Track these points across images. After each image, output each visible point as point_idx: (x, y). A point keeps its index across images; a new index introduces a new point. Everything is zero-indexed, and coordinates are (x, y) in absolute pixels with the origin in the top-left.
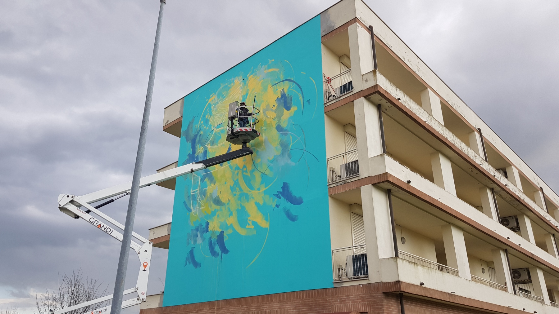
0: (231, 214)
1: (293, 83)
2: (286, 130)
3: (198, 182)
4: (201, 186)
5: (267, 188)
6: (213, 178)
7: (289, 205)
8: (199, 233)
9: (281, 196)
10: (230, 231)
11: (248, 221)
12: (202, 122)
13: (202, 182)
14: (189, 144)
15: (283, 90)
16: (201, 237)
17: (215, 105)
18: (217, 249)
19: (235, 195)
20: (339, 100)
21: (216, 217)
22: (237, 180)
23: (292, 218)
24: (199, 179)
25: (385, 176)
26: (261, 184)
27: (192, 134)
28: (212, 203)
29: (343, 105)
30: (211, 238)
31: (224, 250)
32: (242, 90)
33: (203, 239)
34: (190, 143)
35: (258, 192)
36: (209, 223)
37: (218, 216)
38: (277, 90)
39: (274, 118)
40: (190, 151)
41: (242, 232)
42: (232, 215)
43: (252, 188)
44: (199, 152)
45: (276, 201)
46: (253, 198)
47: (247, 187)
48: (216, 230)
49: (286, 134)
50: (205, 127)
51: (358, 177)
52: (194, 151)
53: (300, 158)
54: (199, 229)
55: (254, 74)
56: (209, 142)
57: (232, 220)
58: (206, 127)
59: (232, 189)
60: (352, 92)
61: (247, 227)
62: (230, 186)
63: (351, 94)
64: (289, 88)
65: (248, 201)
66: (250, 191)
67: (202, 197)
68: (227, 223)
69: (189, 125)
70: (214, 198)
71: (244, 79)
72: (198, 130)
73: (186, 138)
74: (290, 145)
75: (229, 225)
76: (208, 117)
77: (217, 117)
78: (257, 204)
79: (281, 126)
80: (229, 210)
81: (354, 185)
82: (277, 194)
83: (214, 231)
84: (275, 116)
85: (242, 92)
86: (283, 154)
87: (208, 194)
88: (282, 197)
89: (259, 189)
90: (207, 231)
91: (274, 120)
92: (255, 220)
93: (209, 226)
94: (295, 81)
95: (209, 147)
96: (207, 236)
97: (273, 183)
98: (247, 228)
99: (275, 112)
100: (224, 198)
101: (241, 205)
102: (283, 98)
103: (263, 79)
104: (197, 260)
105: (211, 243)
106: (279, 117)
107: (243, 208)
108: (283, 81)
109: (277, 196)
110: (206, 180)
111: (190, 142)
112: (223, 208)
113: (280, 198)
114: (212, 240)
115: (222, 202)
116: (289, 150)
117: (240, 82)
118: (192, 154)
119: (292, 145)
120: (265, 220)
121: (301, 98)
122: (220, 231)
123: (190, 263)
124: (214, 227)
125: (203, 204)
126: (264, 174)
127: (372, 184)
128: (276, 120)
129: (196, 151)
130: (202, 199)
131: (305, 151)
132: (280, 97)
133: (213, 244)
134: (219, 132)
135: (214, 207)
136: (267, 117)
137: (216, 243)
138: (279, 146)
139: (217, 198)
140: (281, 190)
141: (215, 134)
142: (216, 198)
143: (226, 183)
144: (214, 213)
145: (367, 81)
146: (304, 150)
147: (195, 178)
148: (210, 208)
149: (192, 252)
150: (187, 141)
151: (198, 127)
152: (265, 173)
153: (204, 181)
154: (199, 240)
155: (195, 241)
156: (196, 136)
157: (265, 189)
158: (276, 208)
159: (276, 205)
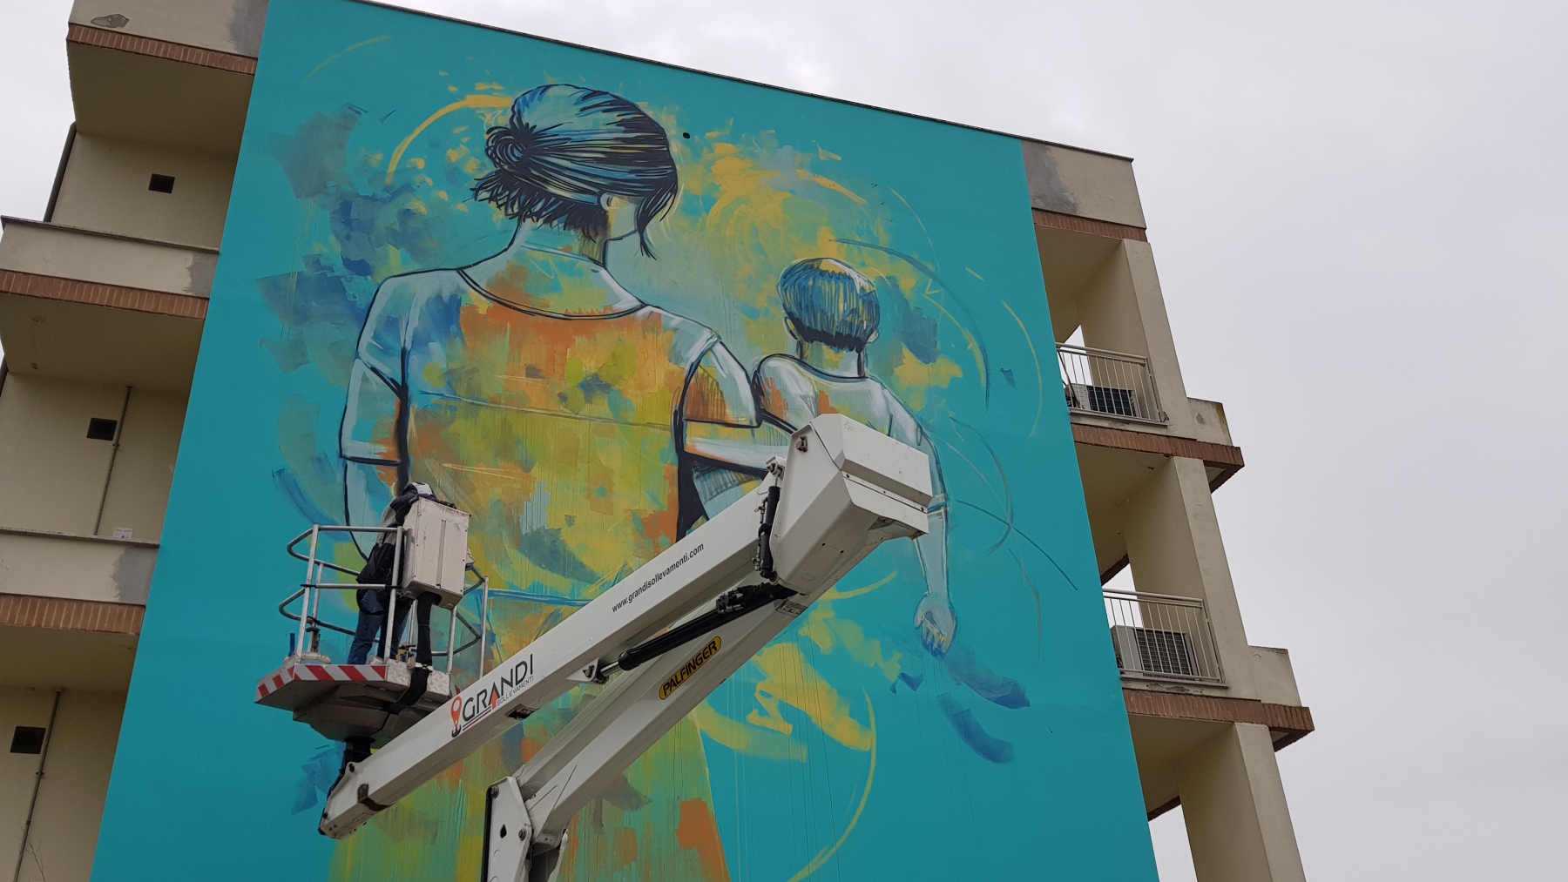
1: (936, 283)
5: (849, 594)
7: (966, 696)
11: (757, 695)
12: (419, 163)
14: (316, 212)
15: (892, 279)
20: (1122, 428)
23: (994, 752)
27: (342, 176)
29: (1135, 448)
34: (327, 214)
45: (901, 659)
50: (443, 195)
53: (996, 546)
55: (740, 146)
61: (754, 717)
63: (1164, 431)
64: (921, 289)
69: (315, 127)
71: (686, 135)
72: (386, 182)
76: (462, 162)
92: (794, 703)
94: (941, 279)
97: (875, 586)
98: (753, 725)
103: (793, 192)
108: (888, 251)
111: (322, 206)
120: (850, 716)
121: (973, 345)
131: (1012, 529)
145: (1200, 420)
146: (1008, 525)
150: (302, 194)
156: (372, 201)
157: (836, 595)
158: (903, 687)
159: (904, 677)
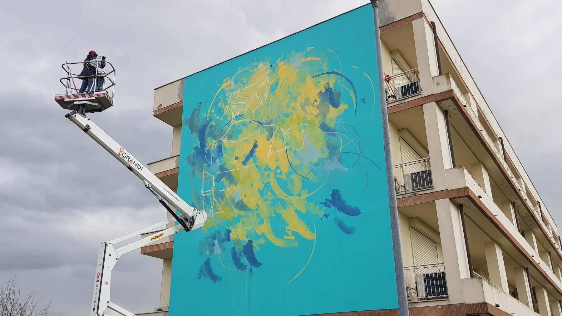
0: (262, 221)
1: (342, 77)
2: (334, 130)
3: (211, 182)
4: (216, 186)
5: (311, 194)
6: (234, 179)
7: (342, 216)
8: (216, 242)
9: (330, 205)
10: (262, 241)
11: (286, 231)
12: (213, 111)
13: (218, 182)
14: (195, 136)
15: (328, 83)
16: (219, 246)
17: (231, 92)
18: (244, 260)
19: (266, 200)
20: (403, 102)
21: (240, 223)
22: (269, 182)
23: (348, 231)
24: (212, 178)
25: (466, 190)
26: (302, 189)
27: (199, 123)
28: (233, 207)
29: (408, 108)
30: (234, 248)
31: (254, 262)
32: (269, 78)
33: (224, 249)
34: (197, 135)
35: (299, 198)
36: (230, 231)
37: (243, 223)
38: (319, 82)
39: (316, 114)
40: (198, 144)
41: (279, 243)
42: (263, 223)
43: (290, 193)
44: (211, 146)
45: (324, 210)
46: (292, 205)
47: (282, 192)
48: (241, 239)
49: (334, 135)
50: (218, 117)
51: (432, 190)
52: (203, 145)
53: (355, 164)
54: (217, 237)
55: (285, 61)
56: (224, 135)
57: (264, 229)
58: (220, 118)
59: (261, 192)
60: (420, 95)
61: (286, 237)
62: (259, 190)
63: (420, 97)
64: (336, 82)
65: (285, 208)
66: (287, 197)
67: (219, 199)
68: (257, 232)
69: (194, 113)
70: (236, 202)
71: (271, 66)
72: (207, 120)
73: (191, 128)
74: (340, 147)
75: (259, 234)
76: (221, 105)
77: (234, 106)
78: (298, 212)
79: (327, 125)
80: (259, 216)
81: (427, 198)
82: (325, 202)
83: (239, 240)
84: (318, 113)
85: (269, 80)
86: (331, 157)
87: (227, 196)
88: (332, 206)
89: (299, 195)
90: (229, 239)
91: (317, 117)
92: (295, 230)
93: (231, 234)
94: (343, 75)
95: (225, 141)
96: (229, 245)
97: (318, 189)
98: (286, 239)
99: (318, 109)
100: (250, 202)
101: (275, 212)
102: (328, 93)
103: (299, 68)
104: (216, 272)
105: (234, 255)
106: (324, 114)
107: (278, 216)
108: (327, 73)
109: (325, 204)
110: (223, 179)
111: (196, 133)
112: (250, 214)
113: (329, 207)
114: (236, 250)
115: (248, 207)
116: (339, 154)
117: (266, 68)
118: (200, 147)
119: (342, 148)
120: (310, 230)
121: (352, 95)
122: (247, 240)
123: (205, 276)
124: (238, 236)
125: (221, 207)
126: (305, 178)
127: (450, 198)
128: (320, 118)
129: (207, 144)
130: (219, 202)
131: (361, 156)
132: (324, 91)
133: (238, 255)
134: (239, 125)
135: (237, 212)
136: (307, 112)
137: (243, 254)
138: (325, 148)
139: (240, 203)
140: (330, 198)
141: (234, 126)
142: (238, 202)
143: (252, 185)
144: (236, 220)
145: (438, 84)
146: (359, 155)
147: (206, 176)
148: (230, 213)
149: (207, 264)
150: (192, 132)
151: (208, 116)
152: (308, 177)
153: (220, 180)
154: (217, 250)
155: (212, 251)
156: (205, 127)
157: (308, 195)
158: (324, 218)
159: (325, 215)
